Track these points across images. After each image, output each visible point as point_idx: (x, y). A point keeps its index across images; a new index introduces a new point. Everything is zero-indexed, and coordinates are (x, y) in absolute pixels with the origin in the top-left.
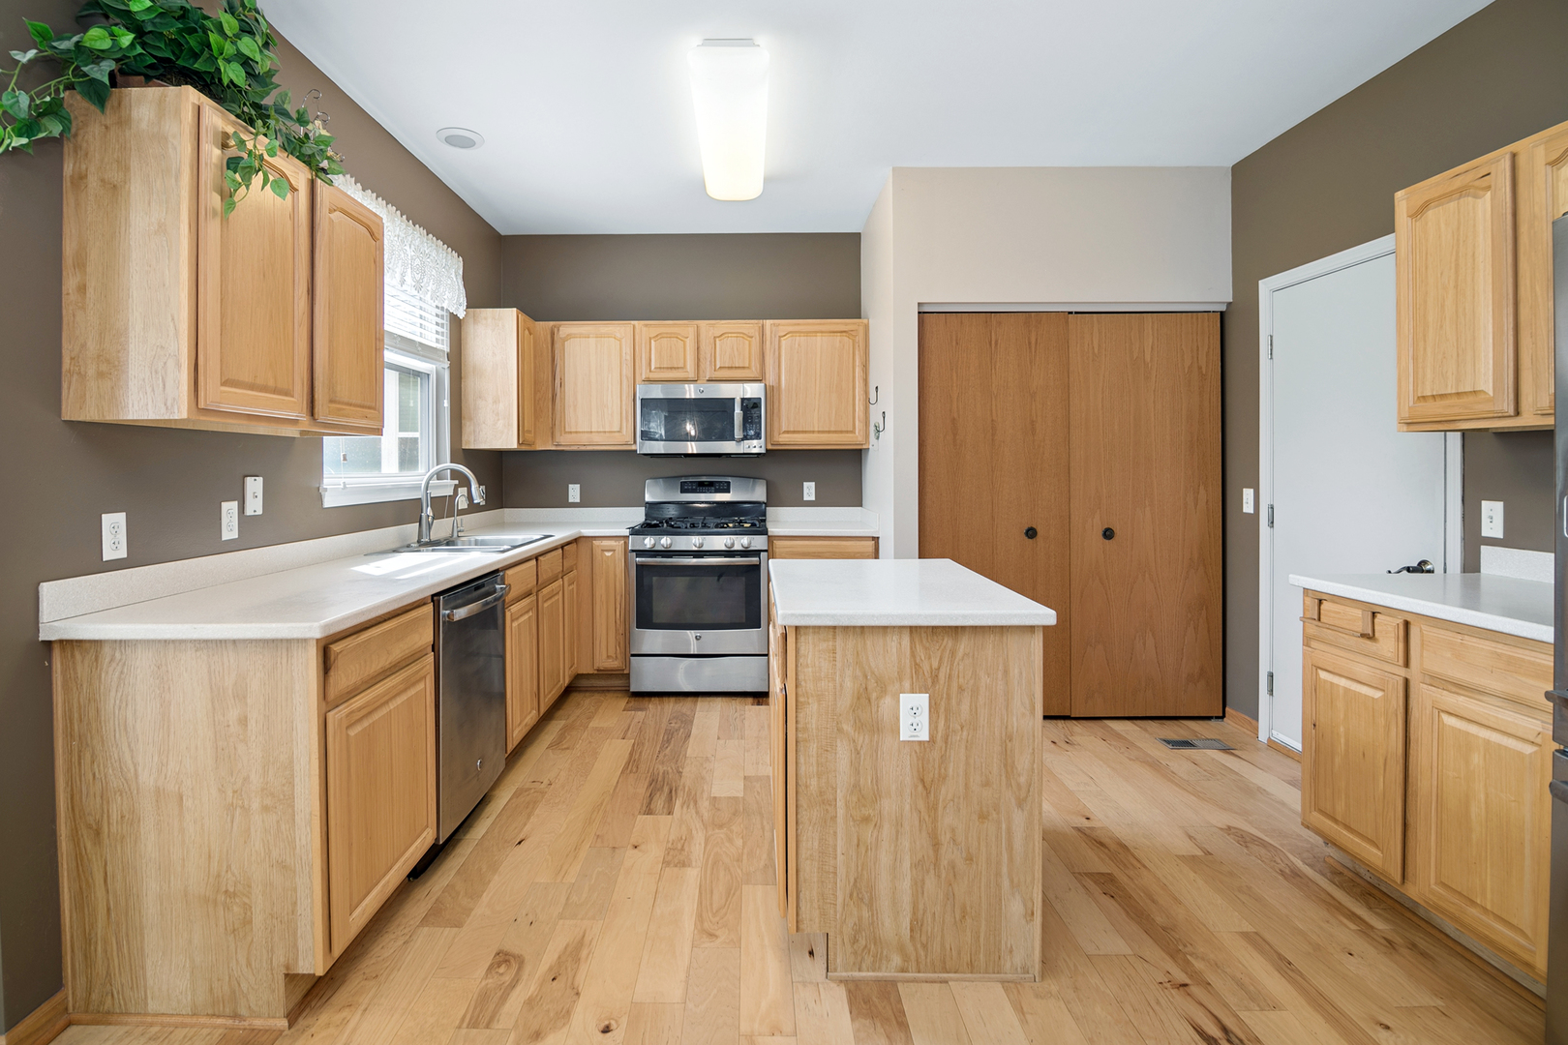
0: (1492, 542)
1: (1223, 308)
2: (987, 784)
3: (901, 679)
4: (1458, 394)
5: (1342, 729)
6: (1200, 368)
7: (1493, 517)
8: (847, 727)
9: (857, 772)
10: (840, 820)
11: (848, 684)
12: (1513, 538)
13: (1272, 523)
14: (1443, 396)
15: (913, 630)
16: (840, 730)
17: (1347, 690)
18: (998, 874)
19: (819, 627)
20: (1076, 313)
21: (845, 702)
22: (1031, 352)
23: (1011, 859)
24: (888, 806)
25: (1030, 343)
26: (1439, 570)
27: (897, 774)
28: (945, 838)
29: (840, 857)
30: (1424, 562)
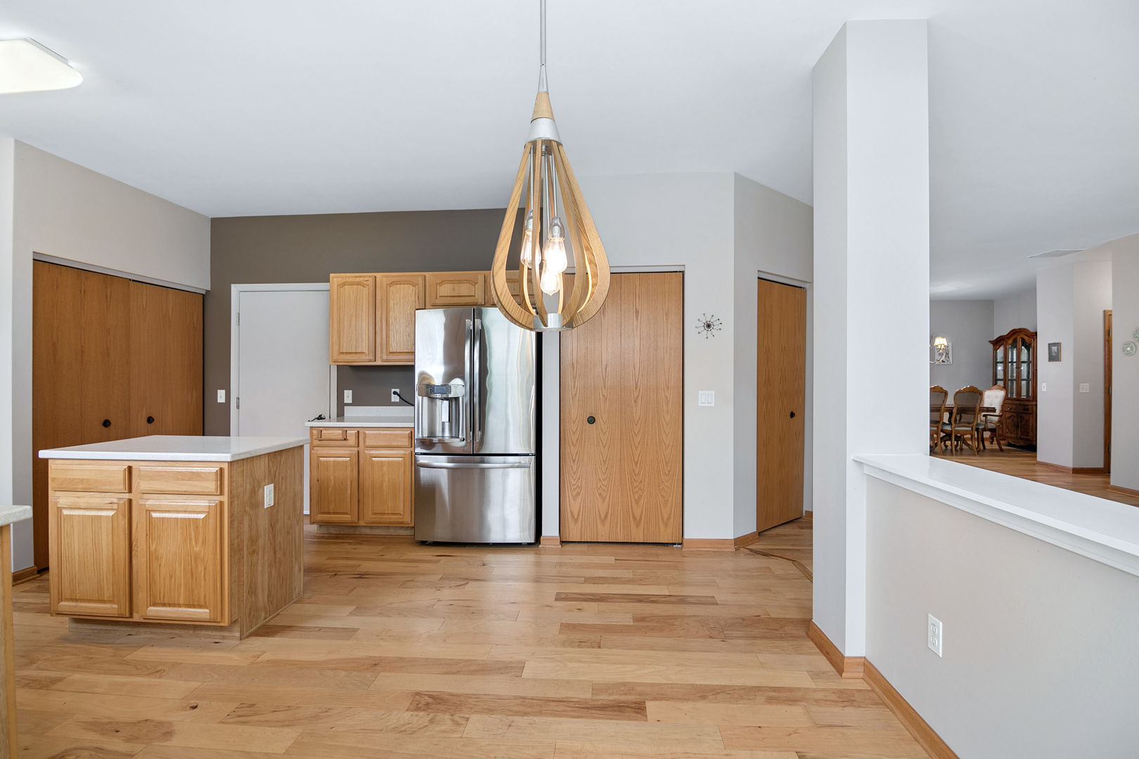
0: (348, 405)
1: (204, 293)
2: (289, 518)
3: (265, 480)
4: (356, 353)
5: (332, 477)
6: (194, 324)
7: (348, 396)
8: (247, 509)
9: (251, 530)
10: (245, 556)
11: (248, 487)
12: (356, 402)
13: (238, 407)
14: (350, 353)
15: (269, 454)
16: (245, 511)
17: (334, 462)
18: (292, 557)
19: (238, 460)
20: (133, 280)
21: (247, 497)
22: (107, 301)
23: (295, 548)
24: (261, 541)
25: (106, 296)
26: (327, 417)
27: (263, 523)
28: (278, 548)
29: (245, 575)
30: (320, 416)
